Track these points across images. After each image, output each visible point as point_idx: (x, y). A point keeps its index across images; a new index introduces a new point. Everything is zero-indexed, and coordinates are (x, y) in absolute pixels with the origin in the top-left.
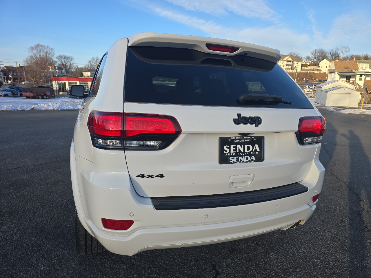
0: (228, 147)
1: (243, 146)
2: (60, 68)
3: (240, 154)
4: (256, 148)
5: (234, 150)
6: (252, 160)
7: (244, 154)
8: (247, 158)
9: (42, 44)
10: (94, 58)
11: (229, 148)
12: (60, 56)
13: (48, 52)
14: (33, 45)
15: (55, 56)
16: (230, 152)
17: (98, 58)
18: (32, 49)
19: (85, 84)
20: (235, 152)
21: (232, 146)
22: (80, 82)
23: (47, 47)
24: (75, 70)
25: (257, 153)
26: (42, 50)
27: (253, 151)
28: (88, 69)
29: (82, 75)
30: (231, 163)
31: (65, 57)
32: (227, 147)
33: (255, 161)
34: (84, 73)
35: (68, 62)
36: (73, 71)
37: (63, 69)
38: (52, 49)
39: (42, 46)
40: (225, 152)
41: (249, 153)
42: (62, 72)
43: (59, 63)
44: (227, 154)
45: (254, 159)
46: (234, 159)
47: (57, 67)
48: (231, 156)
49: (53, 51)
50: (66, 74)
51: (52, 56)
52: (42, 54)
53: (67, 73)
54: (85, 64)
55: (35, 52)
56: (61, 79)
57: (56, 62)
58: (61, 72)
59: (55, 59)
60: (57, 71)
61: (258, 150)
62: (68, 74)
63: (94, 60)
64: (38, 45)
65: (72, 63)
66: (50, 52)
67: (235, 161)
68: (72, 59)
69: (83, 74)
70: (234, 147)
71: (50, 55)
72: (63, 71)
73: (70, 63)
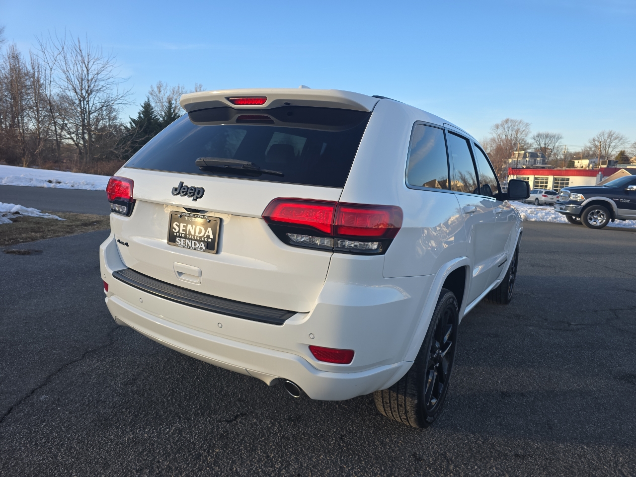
0: (178, 224)
1: (194, 226)
2: (533, 155)
3: (189, 236)
4: (209, 233)
5: (183, 230)
6: (201, 248)
7: (194, 237)
8: (195, 245)
9: (512, 119)
10: (603, 133)
11: (179, 227)
12: (539, 136)
13: (519, 129)
14: (499, 122)
15: (531, 135)
16: (179, 232)
17: (612, 133)
18: (497, 127)
19: (564, 180)
20: (185, 233)
21: (182, 225)
22: (555, 177)
23: (520, 122)
24: (563, 157)
25: (210, 240)
26: (511, 128)
27: (205, 236)
28: (589, 153)
29: (572, 164)
30: (177, 246)
31: (547, 136)
32: (176, 225)
33: (204, 251)
34: (576, 162)
35: (550, 143)
36: (558, 158)
37: (537, 157)
38: (527, 125)
39: (512, 121)
40: (174, 230)
41: (200, 237)
42: (535, 160)
43: (535, 146)
44: (176, 233)
45: (204, 248)
46: (181, 241)
47: (529, 153)
48: (179, 237)
49: (527, 127)
50: (543, 164)
51: (526, 136)
52: (511, 134)
53: (544, 162)
54: (583, 146)
55: (500, 131)
56: (523, 172)
57: (531, 145)
58: (533, 160)
59: (529, 140)
60: (528, 159)
61: (212, 237)
62: (546, 164)
63: (602, 138)
64: (507, 121)
65: (557, 144)
66: (523, 129)
67: (182, 244)
68: (559, 138)
69: (574, 163)
70: (184, 226)
71: (524, 133)
72: (539, 159)
73: (553, 145)
